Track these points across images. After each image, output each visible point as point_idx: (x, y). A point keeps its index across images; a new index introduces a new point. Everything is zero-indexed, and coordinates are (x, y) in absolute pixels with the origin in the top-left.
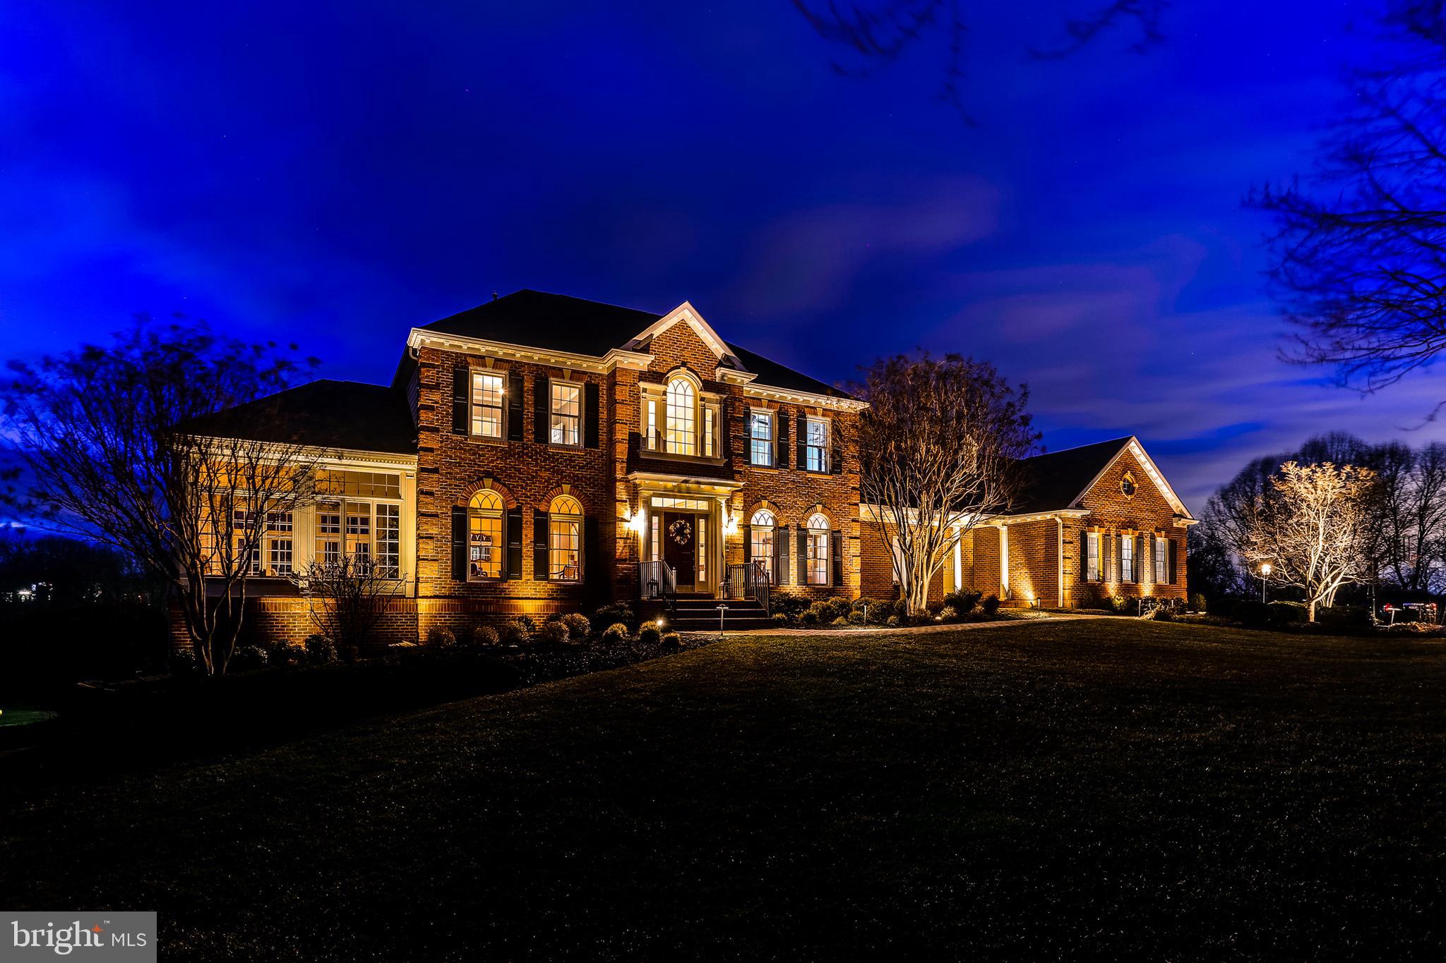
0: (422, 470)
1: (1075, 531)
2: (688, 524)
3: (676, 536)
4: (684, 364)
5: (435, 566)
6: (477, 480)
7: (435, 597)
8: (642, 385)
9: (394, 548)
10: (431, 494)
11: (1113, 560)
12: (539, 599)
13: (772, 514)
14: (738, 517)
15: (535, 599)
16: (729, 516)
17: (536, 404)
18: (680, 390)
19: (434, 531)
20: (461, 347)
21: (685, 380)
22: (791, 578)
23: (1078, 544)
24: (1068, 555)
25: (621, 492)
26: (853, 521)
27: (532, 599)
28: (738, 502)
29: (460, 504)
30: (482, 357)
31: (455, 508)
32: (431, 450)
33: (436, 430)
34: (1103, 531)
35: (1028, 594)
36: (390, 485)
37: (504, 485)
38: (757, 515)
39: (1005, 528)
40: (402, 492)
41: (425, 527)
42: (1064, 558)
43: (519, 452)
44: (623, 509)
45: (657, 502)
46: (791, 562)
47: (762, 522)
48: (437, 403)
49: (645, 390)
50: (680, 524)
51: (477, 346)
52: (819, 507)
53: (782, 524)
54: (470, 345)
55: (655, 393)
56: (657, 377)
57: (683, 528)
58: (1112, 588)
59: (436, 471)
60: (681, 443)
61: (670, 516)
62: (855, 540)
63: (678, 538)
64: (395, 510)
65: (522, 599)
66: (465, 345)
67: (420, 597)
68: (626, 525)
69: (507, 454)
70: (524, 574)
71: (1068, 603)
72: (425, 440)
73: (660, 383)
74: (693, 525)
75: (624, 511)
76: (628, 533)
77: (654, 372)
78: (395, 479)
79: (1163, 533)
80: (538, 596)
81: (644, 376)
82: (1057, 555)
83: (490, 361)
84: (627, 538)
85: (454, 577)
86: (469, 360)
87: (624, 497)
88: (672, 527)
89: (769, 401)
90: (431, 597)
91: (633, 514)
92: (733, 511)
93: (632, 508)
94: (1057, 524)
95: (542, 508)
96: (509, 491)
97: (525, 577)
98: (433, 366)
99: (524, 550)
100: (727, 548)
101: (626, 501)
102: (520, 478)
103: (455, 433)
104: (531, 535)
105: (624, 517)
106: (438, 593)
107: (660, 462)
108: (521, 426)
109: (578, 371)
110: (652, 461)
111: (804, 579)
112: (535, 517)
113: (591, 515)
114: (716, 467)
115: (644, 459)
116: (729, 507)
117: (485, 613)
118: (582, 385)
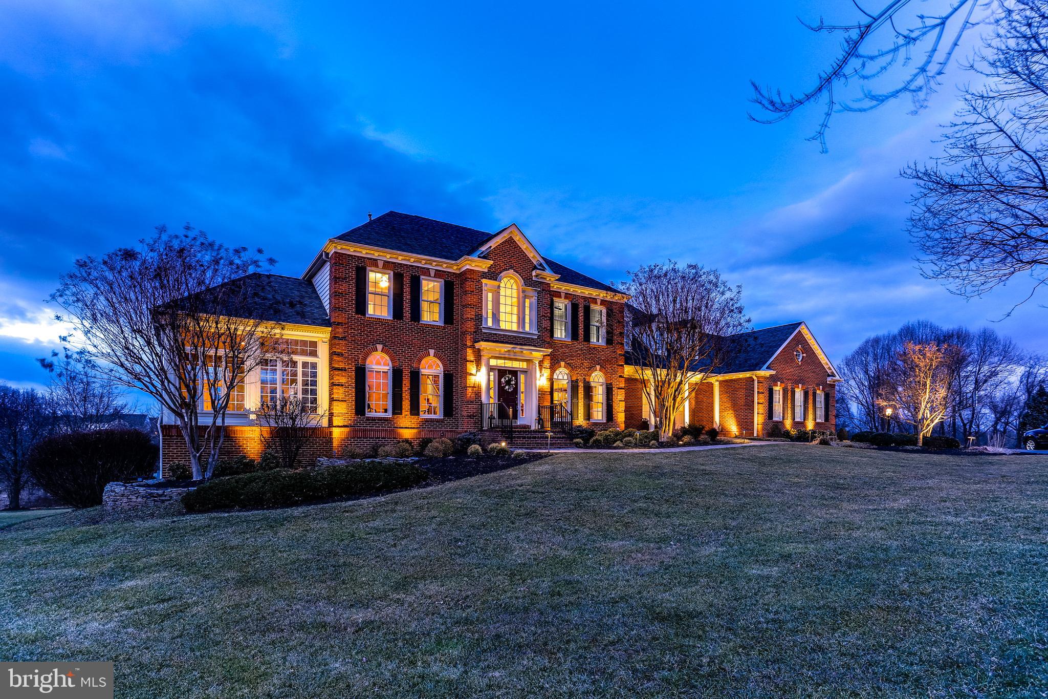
0: (334, 338)
1: (766, 385)
2: (513, 378)
3: (505, 386)
4: (512, 268)
5: (344, 405)
6: (372, 346)
7: (344, 426)
8: (484, 281)
9: (314, 392)
10: (340, 354)
11: (789, 405)
12: (414, 428)
13: (567, 371)
14: (546, 373)
15: (411, 428)
16: (541, 372)
17: (412, 293)
18: (509, 285)
19: (343, 380)
20: (361, 252)
21: (512, 278)
22: (579, 415)
23: (767, 394)
24: (761, 401)
25: (470, 356)
26: (621, 376)
27: (409, 428)
28: (547, 364)
29: (360, 362)
30: (376, 260)
31: (357, 365)
32: (341, 324)
33: (345, 310)
34: (783, 385)
35: (733, 428)
36: (311, 348)
37: (390, 349)
38: (557, 372)
39: (718, 383)
40: (319, 353)
41: (337, 378)
42: (758, 403)
43: (400, 327)
44: (471, 367)
45: (493, 362)
46: (580, 404)
47: (560, 377)
48: (344, 291)
49: (486, 285)
50: (508, 377)
51: (372, 252)
52: (598, 367)
53: (574, 378)
54: (368, 251)
55: (492, 287)
56: (493, 274)
57: (510, 380)
58: (788, 424)
59: (344, 339)
60: (509, 322)
61: (502, 372)
62: (621, 390)
63: (507, 387)
64: (314, 366)
65: (402, 428)
66: (365, 252)
67: (335, 427)
68: (473, 378)
69: (392, 328)
70: (403, 411)
71: (760, 433)
72: (337, 317)
73: (495, 280)
74: (516, 379)
75: (472, 368)
76: (474, 384)
78: (314, 344)
79: (821, 387)
80: (413, 426)
81: (484, 275)
82: (753, 401)
84: (474, 387)
85: (356, 413)
86: (368, 262)
87: (472, 359)
88: (503, 380)
89: (566, 293)
90: (341, 427)
91: (478, 370)
92: (543, 369)
93: (477, 366)
94: (753, 380)
95: (416, 366)
96: (394, 354)
97: (404, 413)
98: (343, 266)
99: (404, 395)
100: (539, 393)
101: (473, 361)
102: (401, 345)
103: (357, 313)
104: (408, 384)
105: (472, 372)
106: (346, 424)
107: (496, 334)
108: (402, 309)
109: (440, 271)
110: (491, 334)
111: (588, 416)
112: (411, 372)
113: (448, 371)
114: (532, 339)
115: (485, 333)
116: (541, 366)
117: (377, 438)
118: (443, 281)
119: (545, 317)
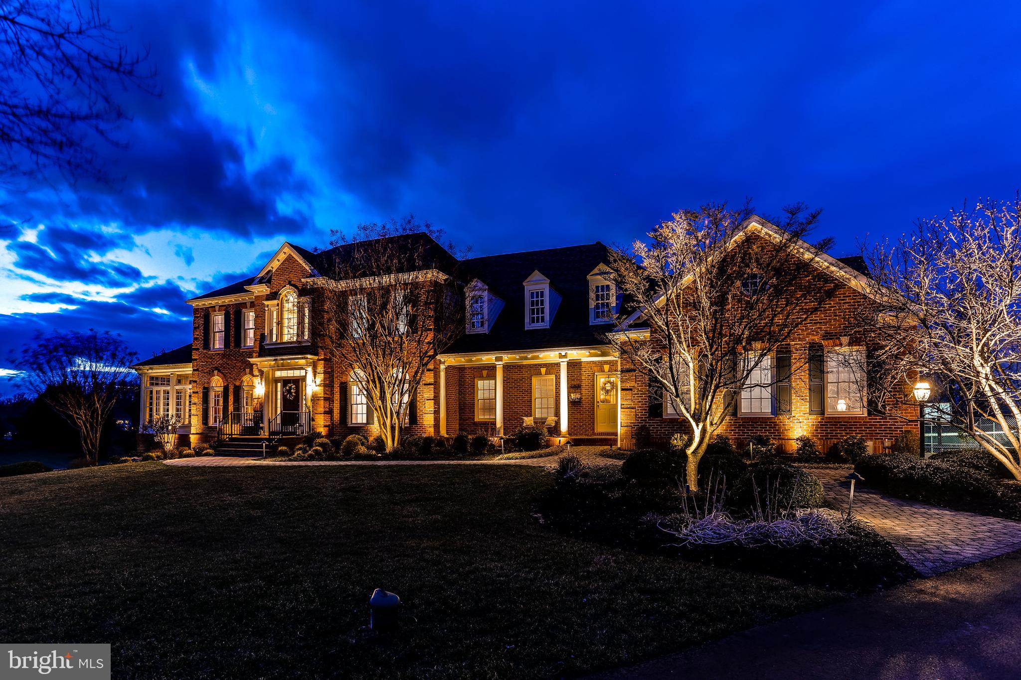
0: (194, 370)
2: (294, 386)
3: (286, 395)
4: (290, 283)
6: (211, 374)
7: (197, 434)
8: (266, 303)
10: (195, 382)
13: (363, 372)
14: (320, 379)
16: (312, 379)
17: (235, 327)
18: (291, 299)
20: (205, 304)
21: (290, 293)
25: (256, 371)
26: (429, 369)
28: (320, 368)
29: (206, 385)
30: (214, 307)
31: (204, 388)
32: (196, 360)
33: (197, 349)
37: (222, 373)
38: (354, 374)
43: (228, 355)
45: (278, 374)
48: (198, 335)
49: (268, 305)
50: (288, 386)
51: (212, 302)
55: (273, 306)
56: (274, 296)
57: (290, 389)
59: (197, 370)
60: (290, 334)
61: (286, 382)
62: (429, 386)
63: (288, 397)
66: (208, 302)
67: (193, 434)
69: (224, 356)
72: (195, 355)
73: (275, 299)
74: (296, 387)
75: (257, 382)
76: (259, 395)
77: (273, 293)
79: (845, 339)
81: (267, 298)
83: (217, 308)
84: (258, 398)
85: (203, 424)
86: (210, 310)
87: (258, 374)
88: (285, 389)
90: (195, 434)
91: (260, 383)
92: (318, 374)
93: (260, 379)
95: (237, 384)
96: (225, 377)
98: (198, 317)
100: (312, 400)
101: (258, 376)
102: (229, 368)
103: (205, 349)
104: (232, 399)
106: (198, 432)
107: (276, 348)
108: (229, 340)
110: (272, 349)
112: (235, 389)
114: (305, 346)
115: (267, 349)
116: (315, 373)
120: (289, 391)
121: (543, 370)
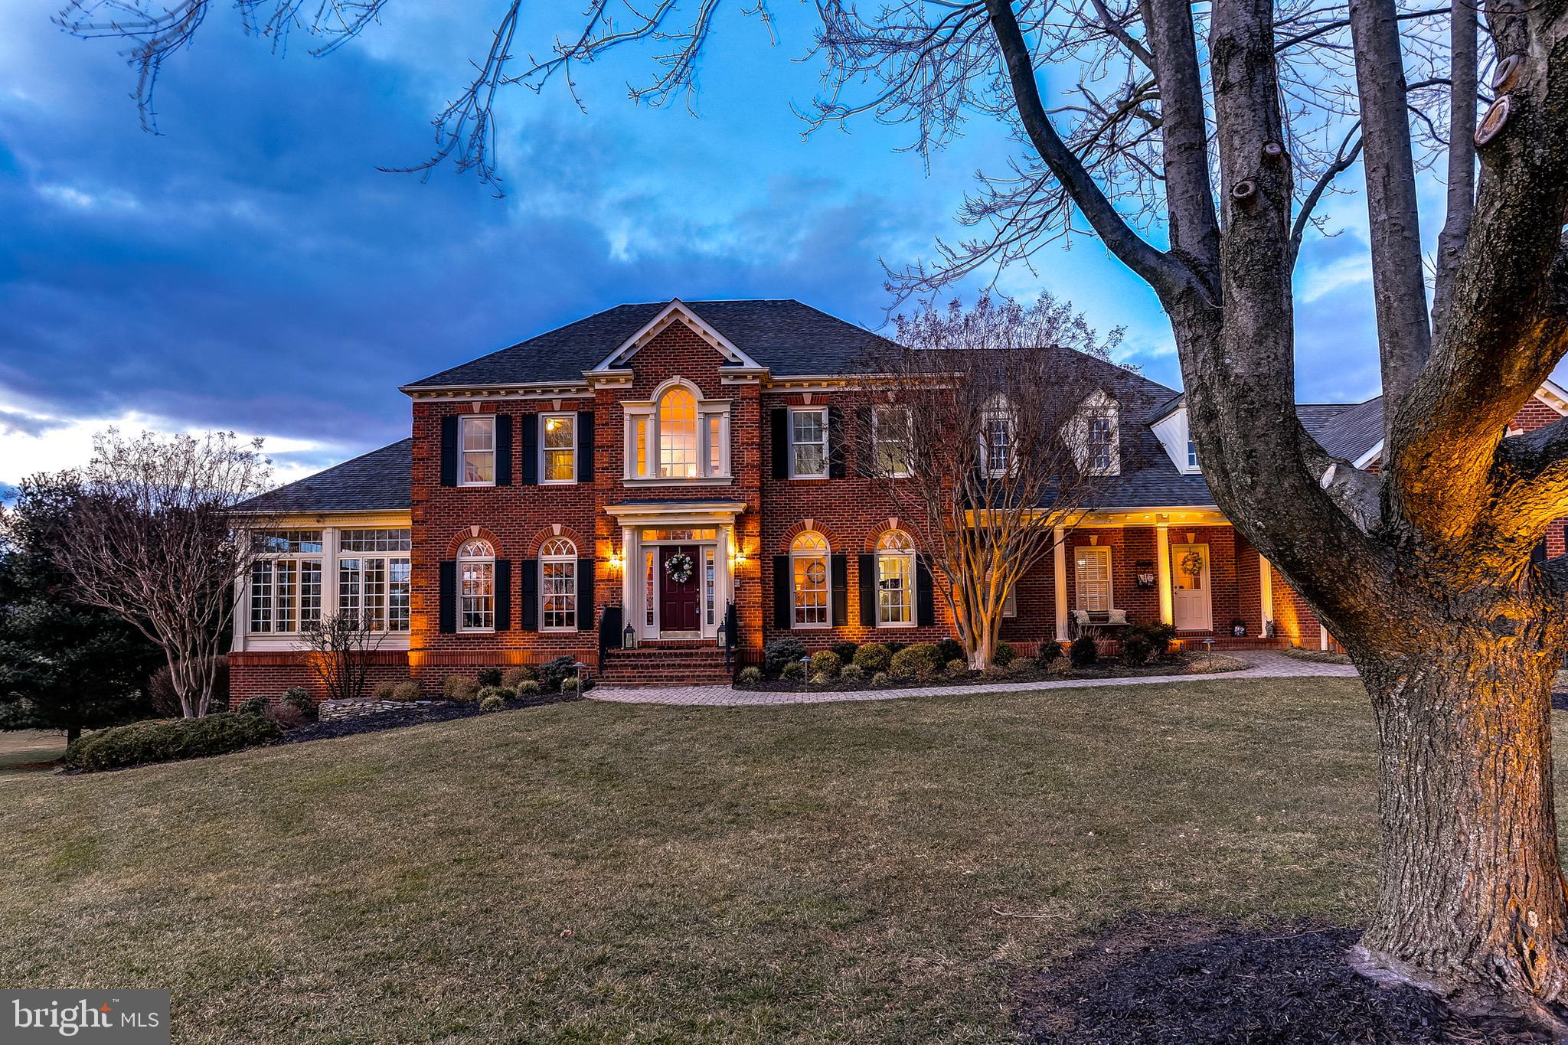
0: (415, 522)
2: (688, 559)
3: (673, 573)
4: (678, 371)
5: (427, 617)
6: (463, 531)
7: (425, 649)
8: (624, 403)
9: (405, 601)
10: (419, 545)
13: (821, 536)
14: (751, 546)
15: (525, 649)
16: (739, 546)
17: (523, 445)
19: (423, 583)
20: (448, 395)
21: (680, 390)
22: (851, 617)
25: (602, 530)
27: (521, 649)
28: (753, 527)
29: (448, 555)
30: (468, 403)
31: (444, 560)
32: (419, 503)
37: (492, 531)
38: (799, 539)
41: (416, 579)
43: (507, 496)
44: (603, 547)
46: (850, 596)
50: (679, 558)
52: (894, 521)
53: (838, 548)
54: (456, 392)
56: (642, 391)
57: (681, 563)
59: (424, 522)
60: (679, 464)
63: (676, 575)
64: (406, 563)
65: (511, 649)
66: (453, 393)
67: (416, 650)
68: (608, 565)
69: (494, 499)
70: (512, 623)
72: (416, 493)
73: (647, 398)
74: (696, 560)
75: (605, 549)
76: (609, 575)
77: (640, 386)
80: (528, 646)
81: (627, 394)
83: (475, 406)
84: (608, 580)
85: (443, 629)
86: (457, 408)
87: (605, 534)
88: (668, 564)
89: (815, 393)
90: (420, 650)
91: (616, 551)
92: (746, 538)
93: (615, 546)
95: (530, 552)
96: (499, 540)
97: (513, 626)
99: (515, 599)
101: (607, 538)
102: (508, 523)
103: (443, 484)
104: (519, 582)
105: (606, 556)
106: (427, 645)
107: (649, 488)
108: (509, 468)
109: (571, 399)
110: (640, 489)
111: (868, 616)
112: (524, 563)
113: (585, 555)
114: (721, 487)
115: (628, 489)
116: (741, 538)
117: (472, 665)
118: (576, 414)
119: (748, 445)
120: (678, 567)
121: (1094, 539)
